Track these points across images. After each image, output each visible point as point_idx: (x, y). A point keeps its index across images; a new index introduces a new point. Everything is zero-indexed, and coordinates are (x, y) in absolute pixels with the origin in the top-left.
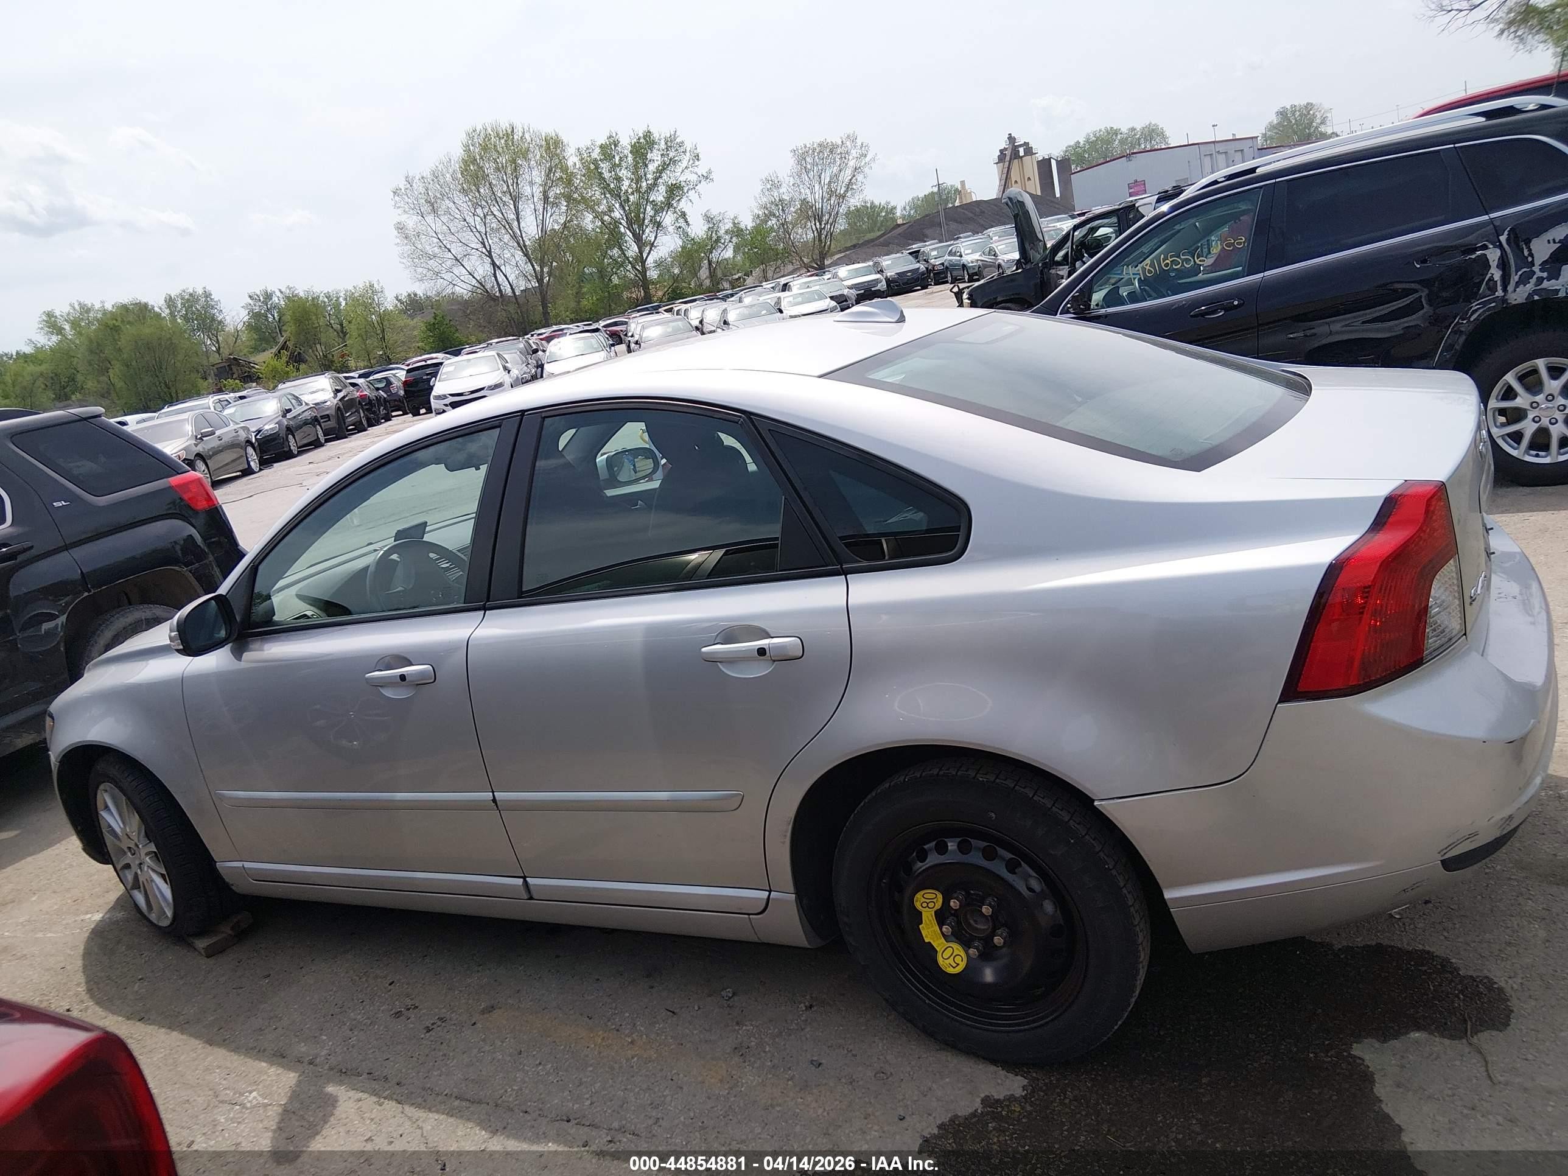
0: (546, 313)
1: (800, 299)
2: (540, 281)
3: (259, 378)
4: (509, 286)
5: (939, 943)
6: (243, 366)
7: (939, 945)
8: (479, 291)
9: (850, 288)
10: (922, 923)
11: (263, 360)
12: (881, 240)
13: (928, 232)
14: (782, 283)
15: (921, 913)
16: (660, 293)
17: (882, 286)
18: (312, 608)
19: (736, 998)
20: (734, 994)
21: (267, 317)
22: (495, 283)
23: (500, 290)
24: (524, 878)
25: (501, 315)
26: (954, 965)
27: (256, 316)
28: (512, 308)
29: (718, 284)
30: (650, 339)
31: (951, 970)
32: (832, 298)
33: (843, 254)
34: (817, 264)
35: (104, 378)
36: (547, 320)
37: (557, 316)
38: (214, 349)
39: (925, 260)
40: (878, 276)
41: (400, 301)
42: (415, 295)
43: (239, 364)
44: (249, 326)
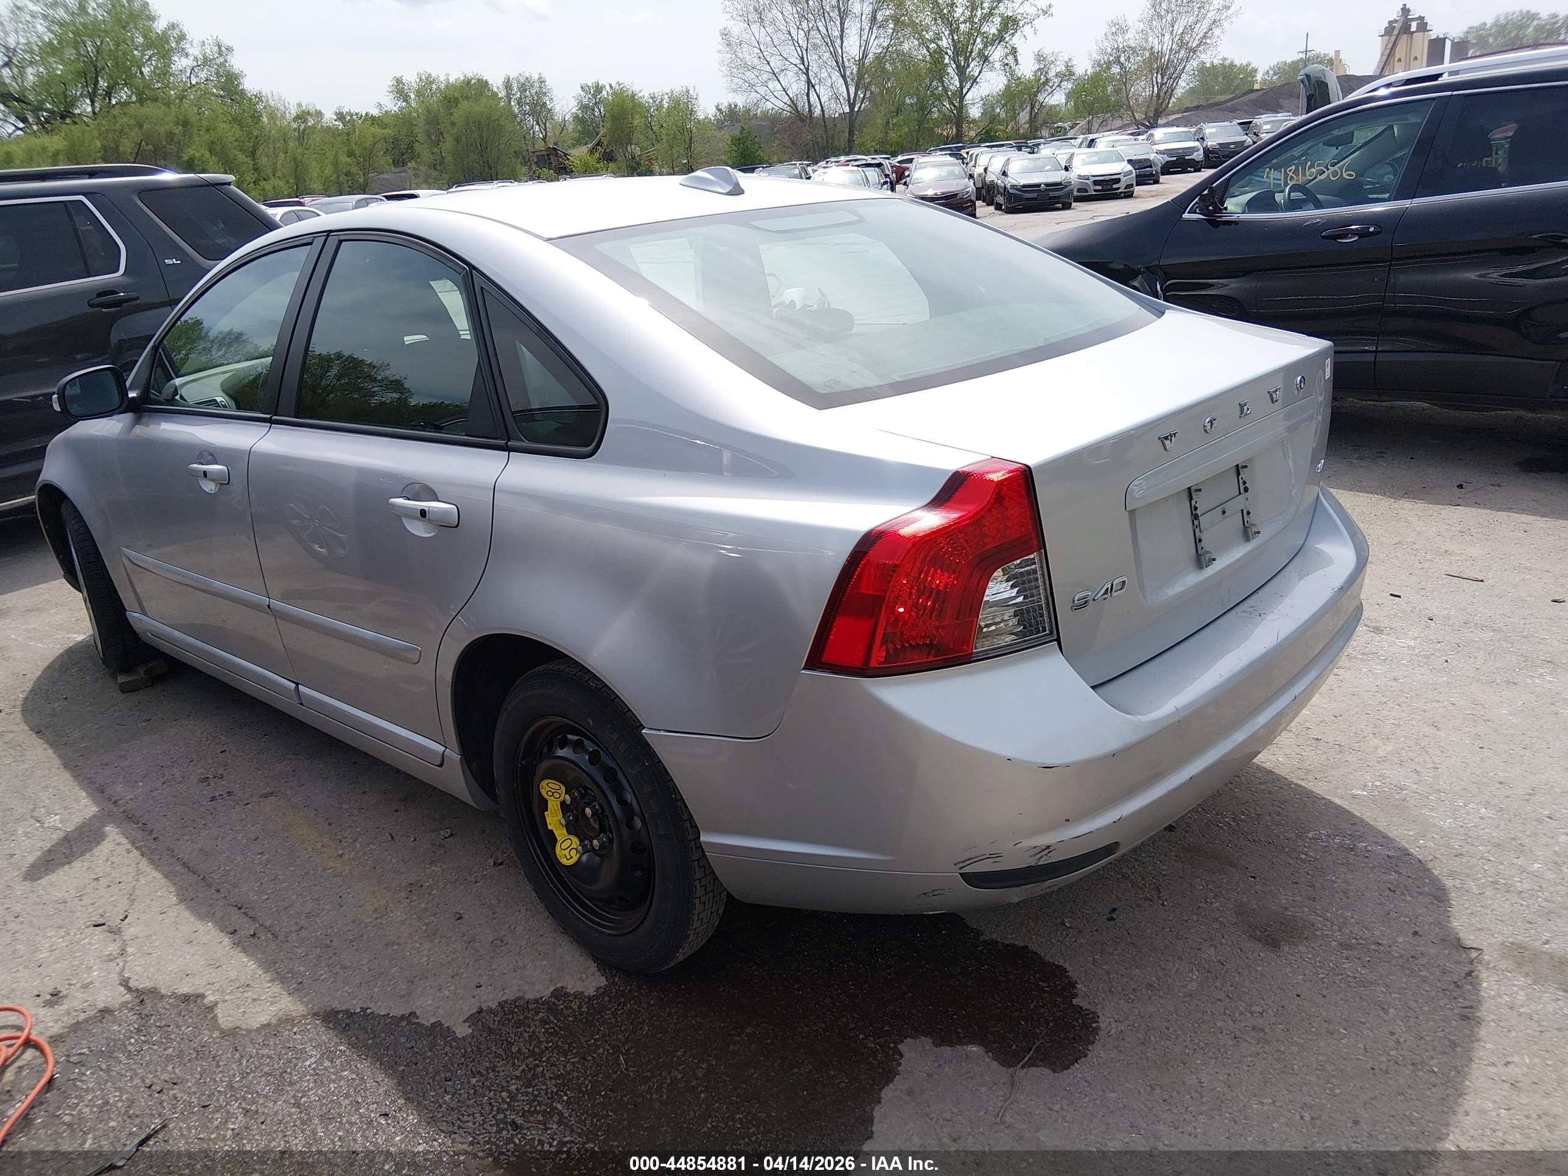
0: (850, 141)
1: (1096, 158)
2: (852, 106)
3: (572, 171)
4: (819, 107)
5: (560, 833)
6: (561, 157)
7: (560, 835)
8: (788, 109)
9: (1159, 152)
10: (547, 810)
11: (579, 153)
12: (1229, 104)
13: (1284, 102)
14: (1089, 139)
15: (546, 801)
16: (972, 134)
17: (1199, 156)
18: (226, 397)
19: (451, 839)
20: (452, 835)
21: (594, 110)
22: (807, 104)
23: (810, 111)
24: (297, 684)
25: (807, 137)
26: (569, 857)
27: (584, 107)
28: (819, 132)
29: (1036, 131)
30: (919, 181)
31: (564, 862)
32: (1130, 161)
33: (1180, 115)
34: (1149, 122)
35: (435, 150)
36: (850, 148)
37: (862, 145)
38: (541, 136)
39: (1255, 134)
40: (1197, 144)
41: (720, 110)
42: (736, 106)
43: (557, 155)
44: (576, 117)
